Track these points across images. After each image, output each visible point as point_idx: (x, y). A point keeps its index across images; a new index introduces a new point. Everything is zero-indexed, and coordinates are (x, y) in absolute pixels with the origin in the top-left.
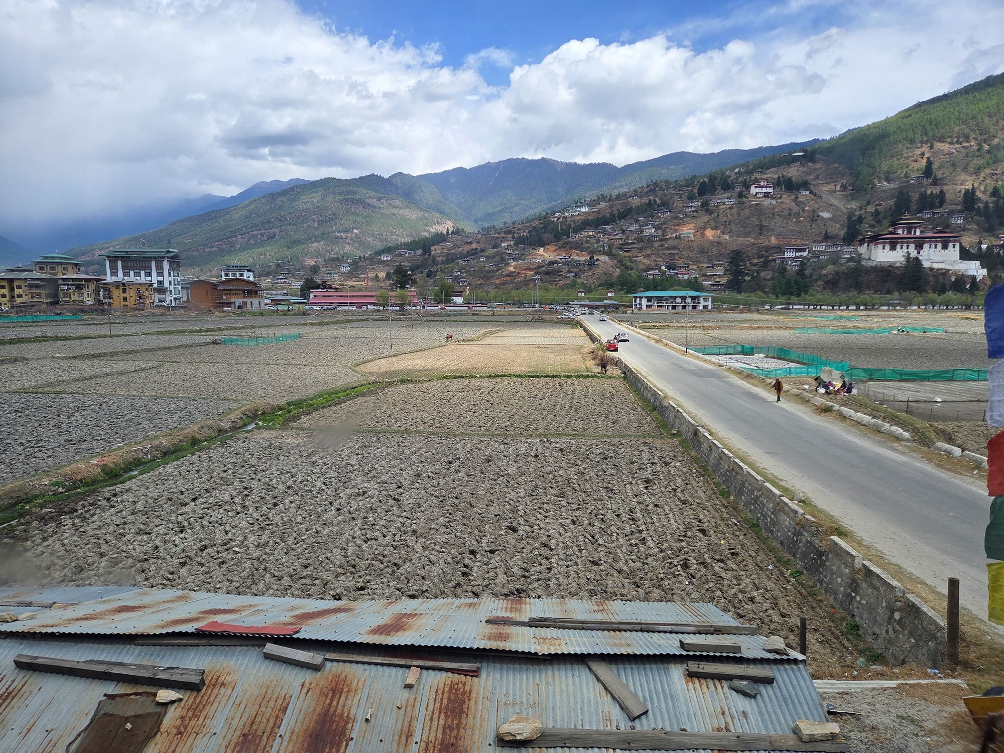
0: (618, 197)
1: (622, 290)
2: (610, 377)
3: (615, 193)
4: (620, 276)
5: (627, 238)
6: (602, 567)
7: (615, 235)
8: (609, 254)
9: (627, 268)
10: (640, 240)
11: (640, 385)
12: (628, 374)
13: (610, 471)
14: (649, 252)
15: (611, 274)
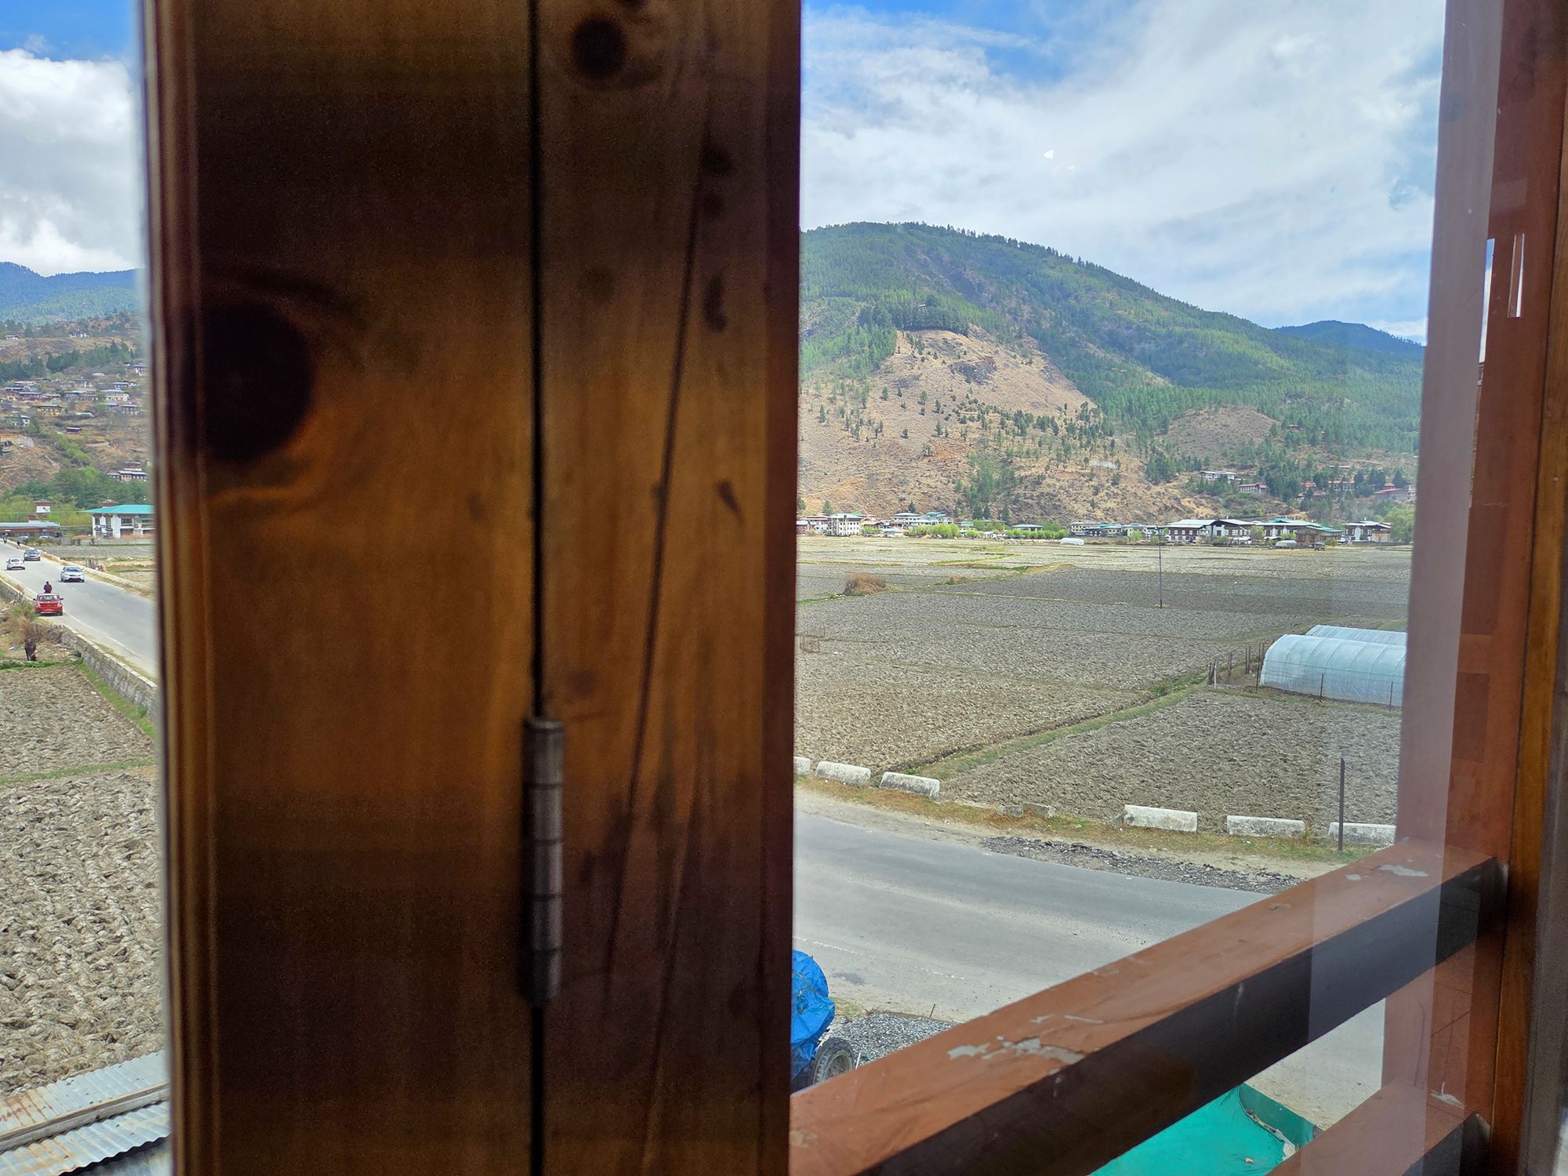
0: (46, 330)
1: (68, 501)
2: (47, 665)
3: (39, 321)
4: (62, 476)
5: (72, 406)
6: (33, 1029)
7: (44, 400)
8: (35, 433)
9: (75, 461)
10: (100, 413)
11: (111, 674)
12: (86, 656)
13: (49, 842)
14: (120, 434)
15: (41, 472)
